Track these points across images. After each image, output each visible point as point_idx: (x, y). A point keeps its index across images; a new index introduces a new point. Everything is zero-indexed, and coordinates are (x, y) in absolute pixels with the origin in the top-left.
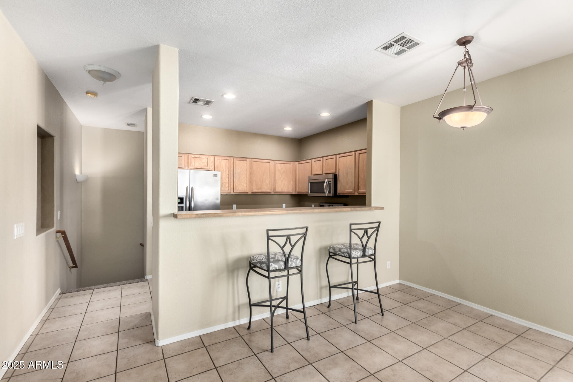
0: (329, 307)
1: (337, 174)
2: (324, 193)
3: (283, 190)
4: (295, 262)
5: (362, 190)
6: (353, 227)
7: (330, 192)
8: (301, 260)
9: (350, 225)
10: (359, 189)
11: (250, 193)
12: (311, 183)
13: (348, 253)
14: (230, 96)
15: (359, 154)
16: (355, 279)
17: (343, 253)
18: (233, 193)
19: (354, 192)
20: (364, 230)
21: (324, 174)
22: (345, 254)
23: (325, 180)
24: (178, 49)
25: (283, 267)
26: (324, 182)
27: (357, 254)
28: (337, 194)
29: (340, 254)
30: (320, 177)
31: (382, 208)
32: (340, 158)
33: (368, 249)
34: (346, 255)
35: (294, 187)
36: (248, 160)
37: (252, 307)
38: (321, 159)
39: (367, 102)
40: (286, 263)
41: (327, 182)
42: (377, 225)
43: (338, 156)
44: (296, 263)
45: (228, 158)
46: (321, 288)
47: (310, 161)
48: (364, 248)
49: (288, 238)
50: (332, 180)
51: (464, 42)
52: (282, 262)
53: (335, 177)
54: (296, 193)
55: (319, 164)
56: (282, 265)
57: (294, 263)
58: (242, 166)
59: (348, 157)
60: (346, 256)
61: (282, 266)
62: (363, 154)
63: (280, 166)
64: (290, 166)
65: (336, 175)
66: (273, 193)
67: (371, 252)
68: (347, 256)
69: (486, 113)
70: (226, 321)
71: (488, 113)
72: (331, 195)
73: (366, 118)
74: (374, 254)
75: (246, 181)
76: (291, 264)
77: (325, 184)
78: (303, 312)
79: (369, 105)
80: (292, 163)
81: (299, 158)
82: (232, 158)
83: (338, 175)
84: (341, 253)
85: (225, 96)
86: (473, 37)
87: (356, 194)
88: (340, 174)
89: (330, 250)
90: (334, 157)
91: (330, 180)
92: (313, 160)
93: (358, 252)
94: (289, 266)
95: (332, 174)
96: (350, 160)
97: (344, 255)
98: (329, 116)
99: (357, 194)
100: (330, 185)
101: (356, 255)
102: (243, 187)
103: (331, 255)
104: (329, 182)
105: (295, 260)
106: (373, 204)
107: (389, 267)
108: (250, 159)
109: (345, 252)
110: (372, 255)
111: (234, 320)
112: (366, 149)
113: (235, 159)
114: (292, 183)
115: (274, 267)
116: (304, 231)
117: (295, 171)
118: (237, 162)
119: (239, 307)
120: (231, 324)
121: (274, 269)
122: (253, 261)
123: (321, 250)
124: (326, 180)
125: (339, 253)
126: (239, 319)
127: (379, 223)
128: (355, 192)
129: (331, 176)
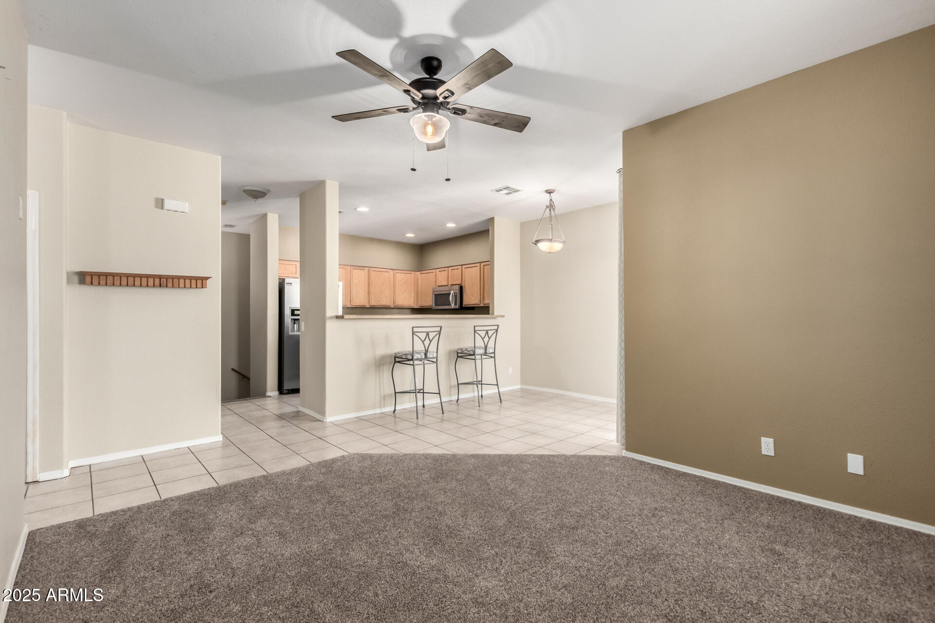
0: (457, 401)
1: (463, 285)
2: (450, 305)
3: (404, 303)
4: (432, 354)
5: (486, 301)
6: (477, 328)
7: (455, 304)
8: (437, 353)
9: (475, 327)
10: (484, 300)
11: (368, 306)
12: (435, 295)
13: (473, 351)
14: (363, 209)
15: (484, 265)
16: (479, 379)
17: (469, 351)
18: (350, 306)
19: (479, 303)
20: (486, 331)
21: (449, 286)
24: (338, 183)
25: (424, 357)
26: (449, 294)
27: (480, 352)
28: (463, 306)
30: (446, 288)
31: (503, 316)
32: (466, 269)
33: (490, 348)
35: (416, 299)
36: (366, 269)
37: (397, 394)
38: (446, 269)
39: (490, 219)
40: (426, 354)
41: (452, 294)
42: (496, 327)
43: (464, 267)
45: (345, 267)
46: (451, 387)
47: (434, 271)
48: (486, 347)
49: (428, 334)
50: (458, 292)
51: (549, 192)
52: (423, 353)
53: (461, 288)
54: (418, 307)
55: (444, 274)
58: (360, 276)
59: (474, 268)
60: (471, 354)
61: (422, 356)
62: (487, 266)
63: (400, 276)
64: (411, 276)
66: (392, 307)
67: (491, 351)
69: (562, 243)
70: (374, 408)
71: (564, 244)
72: (457, 307)
73: (489, 230)
74: (494, 353)
75: (363, 293)
76: (430, 355)
77: (451, 296)
78: (439, 394)
79: (491, 220)
80: (413, 273)
81: (420, 266)
82: (348, 267)
83: (464, 287)
84: (467, 353)
85: (358, 209)
86: (554, 190)
87: (482, 305)
88: (466, 285)
89: (458, 351)
90: (460, 267)
91: (455, 291)
92: (438, 270)
93: (481, 350)
94: (428, 357)
95: (458, 286)
96: (475, 271)
98: (455, 227)
100: (456, 296)
102: (360, 300)
103: (459, 356)
104: (455, 293)
105: (432, 352)
106: (496, 314)
107: (510, 372)
108: (368, 268)
109: (471, 351)
110: (492, 353)
111: (380, 407)
112: (488, 261)
113: (351, 267)
114: (413, 295)
116: (438, 329)
117: (416, 282)
118: (354, 271)
119: (384, 397)
120: (378, 411)
121: (417, 358)
122: (398, 355)
123: (450, 353)
124: (452, 292)
126: (384, 407)
127: (498, 326)
129: (457, 287)
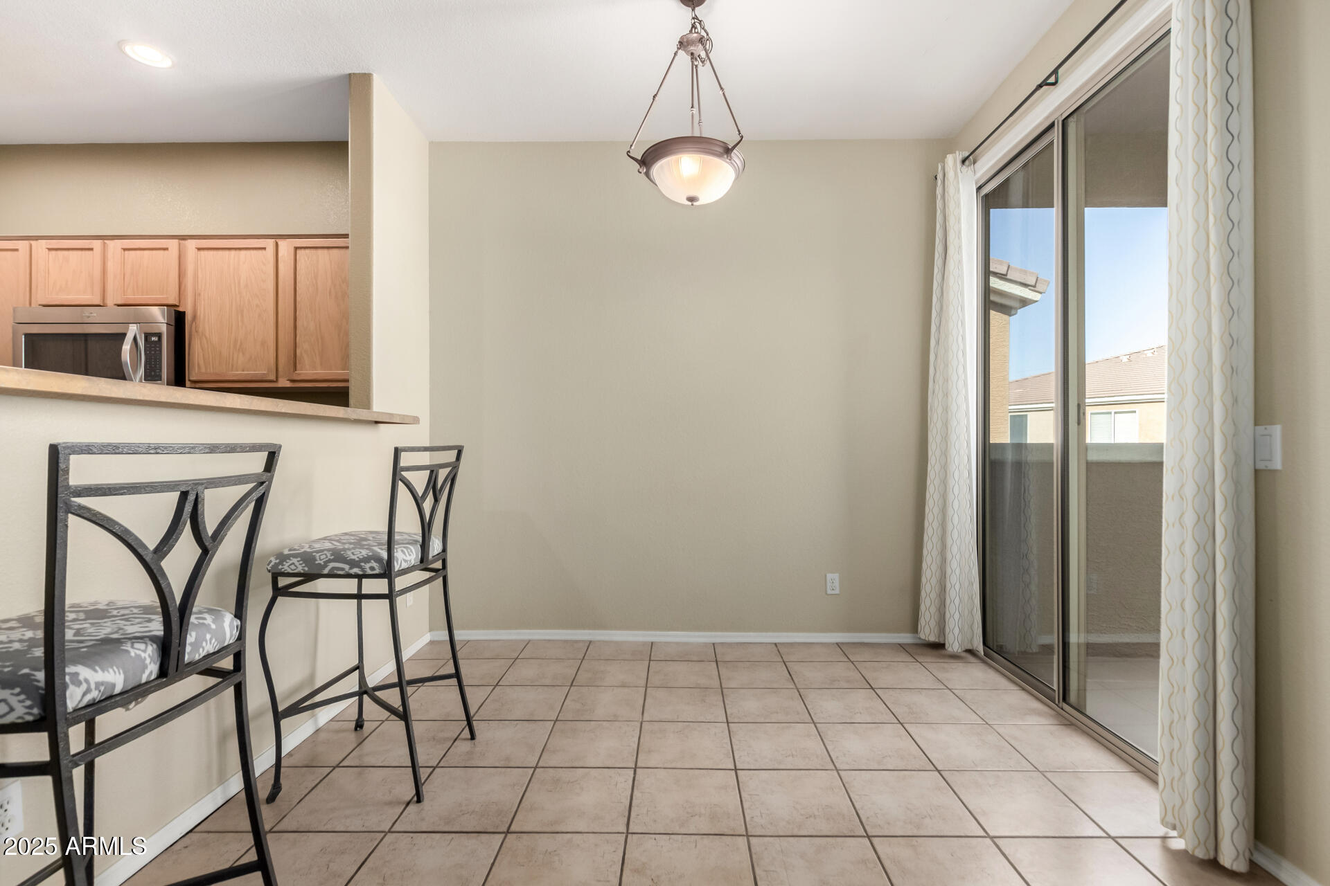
1: (187, 308)
4: (213, 626)
6: (405, 459)
7: (152, 376)
9: (397, 452)
10: (295, 369)
12: (30, 336)
13: (378, 559)
15: (296, 248)
17: (353, 564)
19: (273, 377)
20: (429, 471)
21: (114, 306)
22: (367, 566)
23: (128, 328)
25: (152, 670)
26: (124, 335)
27: (408, 558)
29: (343, 569)
30: (94, 315)
31: (417, 421)
32: (202, 252)
34: (372, 568)
38: (97, 244)
39: (348, 74)
40: (170, 643)
41: (135, 339)
43: (191, 244)
44: (220, 633)
47: (21, 245)
48: (428, 533)
52: (142, 646)
53: (179, 320)
56: (148, 661)
57: (208, 636)
59: (243, 252)
60: (369, 572)
61: (145, 667)
62: (313, 251)
65: (184, 313)
68: (377, 571)
74: (443, 554)
76: (196, 645)
77: (127, 347)
83: (195, 317)
84: (347, 567)
87: (284, 383)
88: (200, 313)
89: (285, 568)
90: (170, 244)
93: (411, 551)
94: (182, 660)
95: (160, 309)
97: (363, 569)
99: (288, 384)
101: (405, 561)
103: (280, 589)
104: (148, 335)
105: (209, 619)
109: (367, 560)
115: (98, 685)
121: (90, 697)
124: (131, 328)
125: (334, 568)
127: (459, 450)
128: (277, 378)
129: (160, 319)
